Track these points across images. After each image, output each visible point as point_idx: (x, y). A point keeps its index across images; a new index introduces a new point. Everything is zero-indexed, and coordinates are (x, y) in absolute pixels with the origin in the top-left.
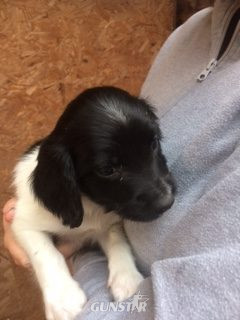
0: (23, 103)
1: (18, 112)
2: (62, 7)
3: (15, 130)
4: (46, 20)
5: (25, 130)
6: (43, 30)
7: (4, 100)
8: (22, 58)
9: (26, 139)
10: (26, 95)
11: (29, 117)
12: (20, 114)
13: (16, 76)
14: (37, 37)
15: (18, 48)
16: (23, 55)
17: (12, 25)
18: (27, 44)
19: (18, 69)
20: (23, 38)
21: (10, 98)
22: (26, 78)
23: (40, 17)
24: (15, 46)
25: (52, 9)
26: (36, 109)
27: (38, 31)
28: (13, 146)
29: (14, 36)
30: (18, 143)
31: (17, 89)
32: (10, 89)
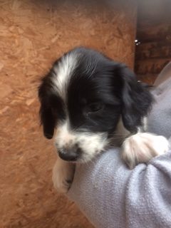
0: (23, 111)
1: (17, 118)
2: (60, 43)
3: (12, 133)
4: (49, 51)
5: (20, 133)
6: (45, 58)
7: (7, 107)
8: (27, 76)
9: (20, 142)
10: (26, 105)
11: (26, 123)
12: (18, 120)
13: (20, 89)
14: (40, 62)
15: (24, 68)
16: (28, 74)
17: (22, 51)
18: (32, 66)
19: (23, 84)
20: (29, 61)
21: (12, 106)
22: (28, 92)
23: (44, 48)
24: (23, 67)
25: (53, 44)
26: (32, 117)
27: (41, 58)
28: (8, 148)
29: (23, 59)
30: (13, 145)
31: (19, 100)
32: (14, 99)
